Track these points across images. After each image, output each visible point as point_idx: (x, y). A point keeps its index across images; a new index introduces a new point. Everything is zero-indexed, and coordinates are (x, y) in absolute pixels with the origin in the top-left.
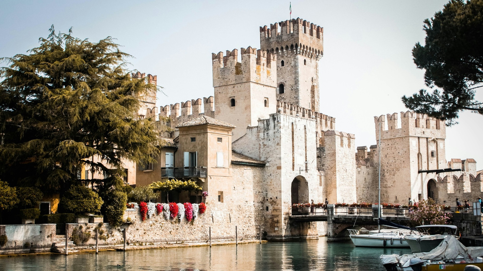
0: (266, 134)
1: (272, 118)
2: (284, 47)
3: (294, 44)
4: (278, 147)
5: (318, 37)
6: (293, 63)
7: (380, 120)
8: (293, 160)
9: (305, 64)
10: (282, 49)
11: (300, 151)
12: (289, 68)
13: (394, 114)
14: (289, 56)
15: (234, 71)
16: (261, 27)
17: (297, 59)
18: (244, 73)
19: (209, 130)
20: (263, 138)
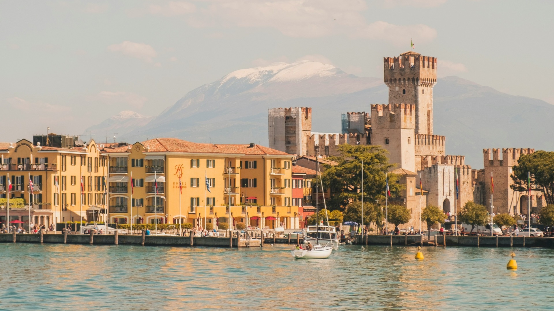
0: (429, 175)
1: (433, 167)
2: (406, 79)
3: (416, 78)
4: (436, 183)
5: (433, 68)
6: (413, 93)
7: (487, 152)
8: (444, 190)
9: (423, 93)
10: (404, 79)
11: (446, 184)
12: (410, 97)
13: (497, 149)
14: (410, 86)
15: (389, 120)
16: (384, 58)
17: (418, 90)
18: (396, 122)
19: (407, 178)
20: (427, 177)
